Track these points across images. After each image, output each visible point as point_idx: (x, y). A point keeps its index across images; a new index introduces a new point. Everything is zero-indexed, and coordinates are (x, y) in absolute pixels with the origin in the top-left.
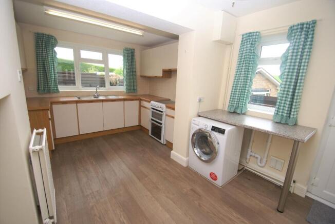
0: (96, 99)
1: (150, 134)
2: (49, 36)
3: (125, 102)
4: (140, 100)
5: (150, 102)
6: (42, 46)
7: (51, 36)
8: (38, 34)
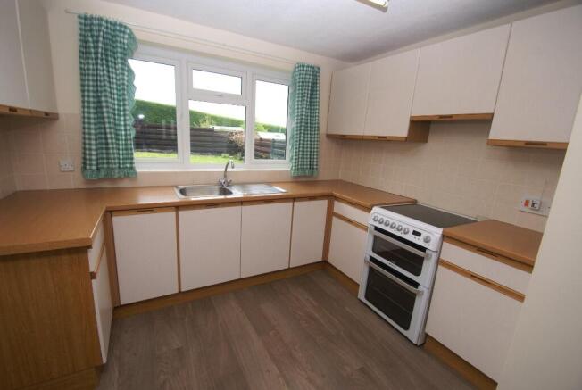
0: (222, 197)
1: (361, 295)
2: (115, 24)
3: (297, 204)
4: (331, 198)
5: (369, 209)
6: (96, 53)
7: (121, 25)
8: (86, 18)
